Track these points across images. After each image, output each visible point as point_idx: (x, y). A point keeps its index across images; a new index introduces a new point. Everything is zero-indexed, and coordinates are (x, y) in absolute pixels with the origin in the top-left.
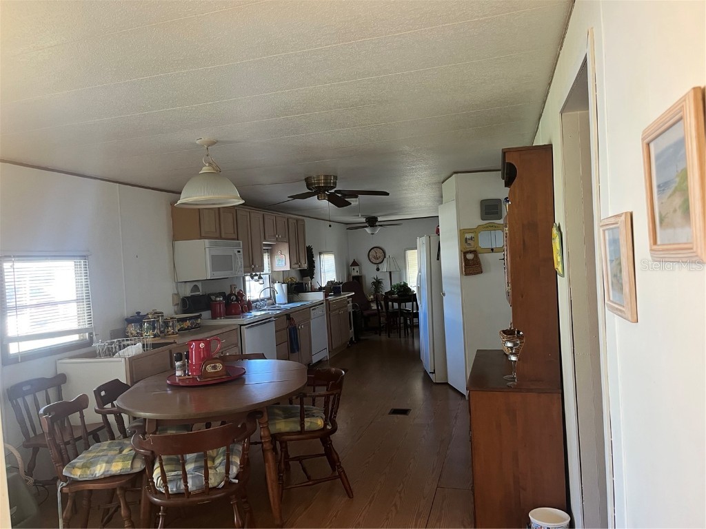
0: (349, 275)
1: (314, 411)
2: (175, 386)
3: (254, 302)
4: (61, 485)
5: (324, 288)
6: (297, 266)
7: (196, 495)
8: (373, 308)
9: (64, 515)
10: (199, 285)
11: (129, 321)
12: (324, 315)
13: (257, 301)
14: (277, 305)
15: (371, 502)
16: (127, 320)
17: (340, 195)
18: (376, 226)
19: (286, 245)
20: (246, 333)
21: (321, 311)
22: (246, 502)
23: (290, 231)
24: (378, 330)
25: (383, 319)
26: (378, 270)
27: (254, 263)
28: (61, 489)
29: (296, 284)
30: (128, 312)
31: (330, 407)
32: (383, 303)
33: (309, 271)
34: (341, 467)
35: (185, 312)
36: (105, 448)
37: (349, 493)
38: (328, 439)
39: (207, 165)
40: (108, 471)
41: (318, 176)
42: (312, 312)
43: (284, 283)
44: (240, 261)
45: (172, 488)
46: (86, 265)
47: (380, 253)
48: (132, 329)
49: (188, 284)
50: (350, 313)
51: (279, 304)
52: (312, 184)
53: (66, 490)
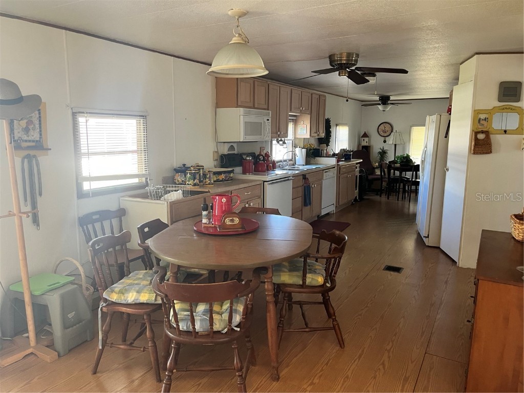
0: (359, 144)
1: (317, 267)
2: (199, 233)
3: (278, 162)
4: (102, 304)
5: (337, 155)
6: (316, 135)
7: (202, 336)
8: (377, 174)
9: (104, 328)
10: (235, 145)
11: (177, 171)
12: (334, 177)
13: (281, 161)
14: (296, 166)
15: (360, 357)
16: (175, 170)
17: (359, 72)
18: (388, 104)
19: (309, 117)
20: (269, 188)
21: (333, 174)
22: (250, 341)
23: (313, 104)
24: (379, 192)
25: (384, 184)
26: (385, 142)
27: (280, 130)
28: (102, 308)
29: (314, 149)
30: (177, 164)
31: (331, 267)
32: (386, 170)
33: (326, 140)
34: (336, 321)
35: (222, 167)
36: (141, 276)
37: (341, 343)
38: (327, 294)
39: (237, 35)
40: (137, 299)
41: (341, 54)
42: (325, 174)
43: (304, 148)
44: (268, 127)
45: (183, 326)
46: (144, 123)
47: (388, 128)
48: (179, 178)
49: (226, 144)
50: (357, 176)
51: (298, 165)
52: (335, 61)
53: (105, 309)
